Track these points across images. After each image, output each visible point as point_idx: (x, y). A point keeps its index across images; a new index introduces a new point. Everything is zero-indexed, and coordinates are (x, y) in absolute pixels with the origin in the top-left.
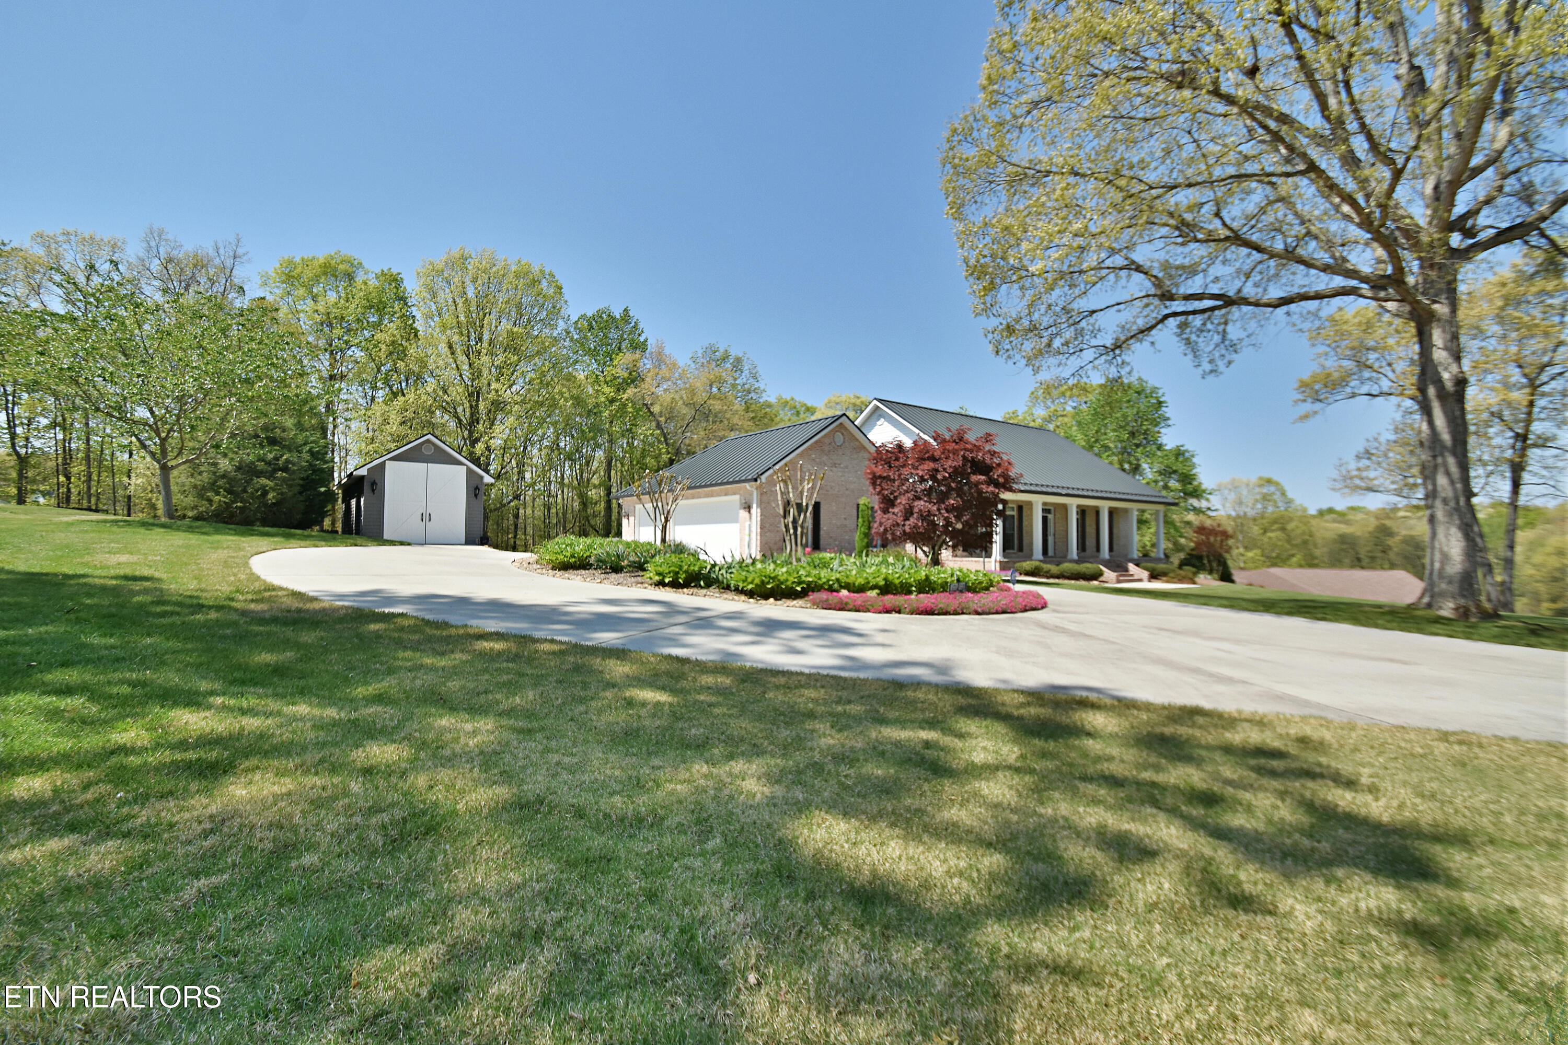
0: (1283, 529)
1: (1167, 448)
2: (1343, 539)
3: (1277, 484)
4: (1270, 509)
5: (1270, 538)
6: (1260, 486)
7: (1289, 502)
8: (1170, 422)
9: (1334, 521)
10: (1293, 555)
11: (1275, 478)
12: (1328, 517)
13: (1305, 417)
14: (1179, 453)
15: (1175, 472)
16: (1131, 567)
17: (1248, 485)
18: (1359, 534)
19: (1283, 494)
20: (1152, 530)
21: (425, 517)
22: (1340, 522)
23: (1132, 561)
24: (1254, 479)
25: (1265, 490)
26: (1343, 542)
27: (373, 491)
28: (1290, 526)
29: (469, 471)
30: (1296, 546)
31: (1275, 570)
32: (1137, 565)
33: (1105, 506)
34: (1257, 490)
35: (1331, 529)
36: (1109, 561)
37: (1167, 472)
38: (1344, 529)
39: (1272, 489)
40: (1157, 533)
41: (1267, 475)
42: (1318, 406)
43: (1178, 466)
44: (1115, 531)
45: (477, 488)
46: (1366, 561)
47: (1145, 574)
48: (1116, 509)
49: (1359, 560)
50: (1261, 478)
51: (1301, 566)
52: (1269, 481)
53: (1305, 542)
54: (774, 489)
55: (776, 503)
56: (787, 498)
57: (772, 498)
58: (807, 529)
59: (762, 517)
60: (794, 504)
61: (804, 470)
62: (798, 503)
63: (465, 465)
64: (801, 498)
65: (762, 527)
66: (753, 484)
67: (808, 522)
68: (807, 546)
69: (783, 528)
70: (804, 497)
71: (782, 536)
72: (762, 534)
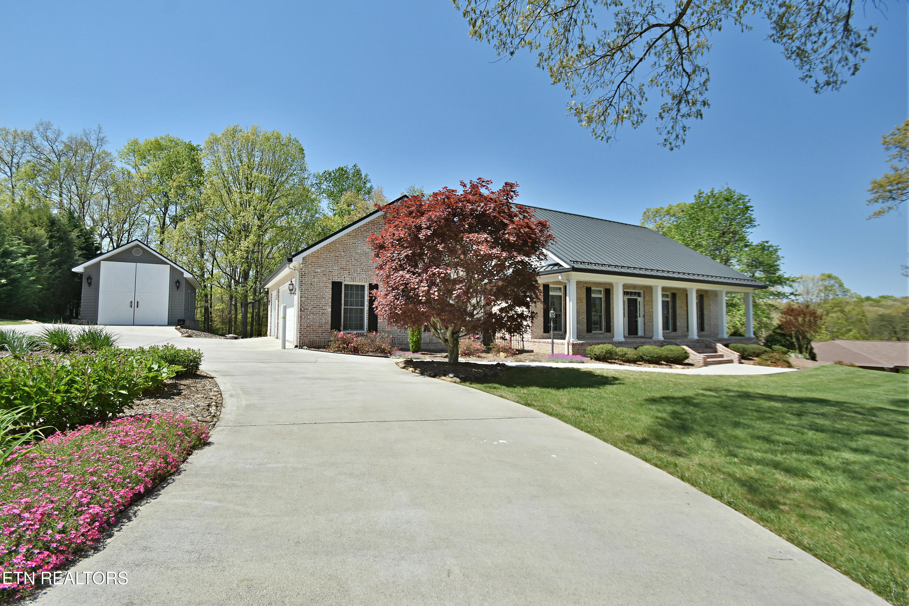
0: (842, 311)
1: (754, 244)
2: (882, 318)
3: (836, 278)
4: (831, 297)
5: (832, 317)
6: (822, 280)
7: (845, 292)
8: (755, 223)
9: (871, 305)
10: (850, 330)
11: (834, 274)
12: (866, 303)
13: (880, 213)
14: (763, 248)
15: (761, 263)
16: (720, 347)
17: (813, 280)
18: (894, 314)
19: (841, 285)
20: (741, 312)
21: (134, 305)
22: (876, 306)
23: (720, 341)
24: (818, 276)
25: (826, 283)
26: (883, 320)
27: (90, 284)
28: (847, 309)
29: (172, 268)
30: (853, 323)
31: (837, 342)
32: (726, 346)
33: (693, 288)
34: (820, 283)
35: (872, 312)
36: (697, 341)
37: (755, 264)
38: (881, 311)
39: (832, 282)
40: (746, 314)
41: (827, 272)
42: (890, 203)
43: (764, 258)
44: (706, 312)
45: (178, 282)
46: (901, 335)
47: (735, 356)
48: (706, 291)
49: (895, 333)
50: (823, 275)
51: (857, 339)
52: (829, 277)
53: (860, 321)
54: (319, 270)
55: (322, 285)
56: (336, 279)
57: (316, 280)
58: (362, 311)
59: (303, 299)
60: (345, 285)
61: (359, 251)
62: (351, 285)
63: (169, 264)
64: (354, 280)
65: (302, 309)
66: (292, 265)
67: (363, 305)
68: (362, 328)
69: (330, 310)
70: (357, 279)
71: (330, 319)
72: (303, 317)
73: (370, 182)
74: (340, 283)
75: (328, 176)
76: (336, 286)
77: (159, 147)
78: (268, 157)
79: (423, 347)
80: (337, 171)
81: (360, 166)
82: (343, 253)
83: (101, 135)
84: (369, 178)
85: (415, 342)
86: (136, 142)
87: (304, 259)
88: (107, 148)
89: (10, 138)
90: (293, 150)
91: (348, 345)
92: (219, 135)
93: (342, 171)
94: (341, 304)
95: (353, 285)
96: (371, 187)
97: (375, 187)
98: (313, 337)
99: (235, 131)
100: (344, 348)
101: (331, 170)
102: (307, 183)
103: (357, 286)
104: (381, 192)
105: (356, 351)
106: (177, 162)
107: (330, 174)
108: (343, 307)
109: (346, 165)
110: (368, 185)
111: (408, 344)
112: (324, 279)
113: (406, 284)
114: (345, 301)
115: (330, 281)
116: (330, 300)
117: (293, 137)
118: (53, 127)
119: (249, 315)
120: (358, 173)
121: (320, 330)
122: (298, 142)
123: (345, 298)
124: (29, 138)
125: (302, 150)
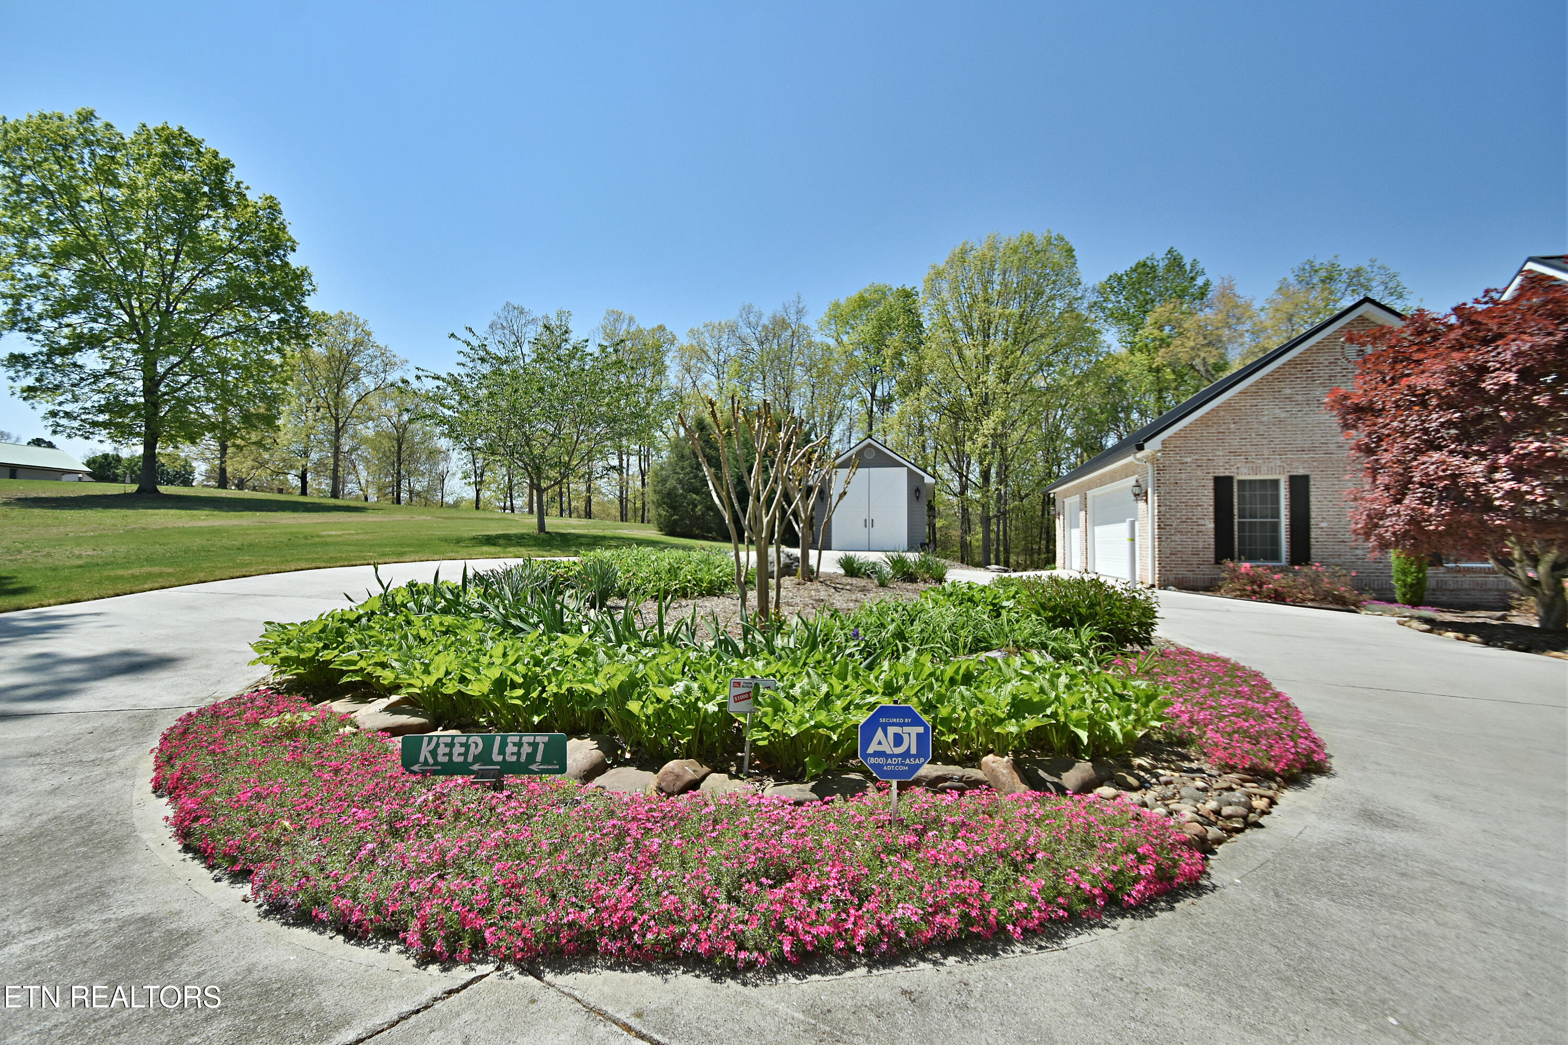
21: (868, 523)
27: (822, 499)
29: (910, 472)
45: (918, 490)
54: (1189, 460)
55: (1195, 483)
56: (1222, 472)
57: (1183, 476)
58: (1275, 527)
59: (1162, 509)
60: (1240, 482)
61: (1265, 419)
62: (1251, 481)
63: (904, 466)
64: (1257, 470)
65: (1163, 525)
66: (1140, 455)
67: (1276, 514)
68: (1275, 556)
69: (1212, 525)
70: (1264, 469)
71: (1212, 541)
72: (1164, 538)
73: (1203, 273)
74: (1230, 479)
75: (1117, 283)
76: (1223, 485)
77: (863, 303)
78: (1014, 279)
79: (1427, 596)
80: (1133, 270)
81: (1181, 250)
82: (1233, 426)
83: (801, 306)
84: (1200, 267)
85: (1412, 585)
86: (837, 305)
87: (1163, 442)
88: (805, 321)
89: (716, 332)
90: (1056, 256)
91: (1260, 586)
92: (941, 265)
93: (1145, 271)
94: (1232, 515)
95: (1255, 481)
96: (1207, 284)
97: (1216, 282)
98: (1182, 572)
99: (964, 252)
100: (1254, 592)
101: (1120, 272)
102: (1082, 308)
103: (1263, 482)
104: (1231, 288)
105: (1278, 598)
106: (891, 319)
107: (1120, 279)
108: (1236, 520)
109: (1149, 255)
110: (1200, 281)
111: (1391, 589)
112: (1199, 473)
113: (1454, 477)
114: (1239, 509)
115: (1211, 476)
116: (1212, 509)
117: (1054, 235)
118: (755, 309)
119: (993, 536)
120: (1175, 262)
121: (1195, 560)
122: (1062, 239)
123: (1239, 503)
124: (733, 330)
125: (1070, 251)
